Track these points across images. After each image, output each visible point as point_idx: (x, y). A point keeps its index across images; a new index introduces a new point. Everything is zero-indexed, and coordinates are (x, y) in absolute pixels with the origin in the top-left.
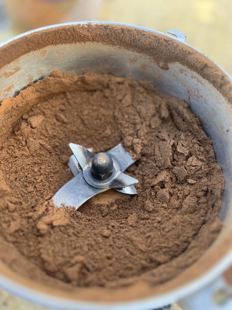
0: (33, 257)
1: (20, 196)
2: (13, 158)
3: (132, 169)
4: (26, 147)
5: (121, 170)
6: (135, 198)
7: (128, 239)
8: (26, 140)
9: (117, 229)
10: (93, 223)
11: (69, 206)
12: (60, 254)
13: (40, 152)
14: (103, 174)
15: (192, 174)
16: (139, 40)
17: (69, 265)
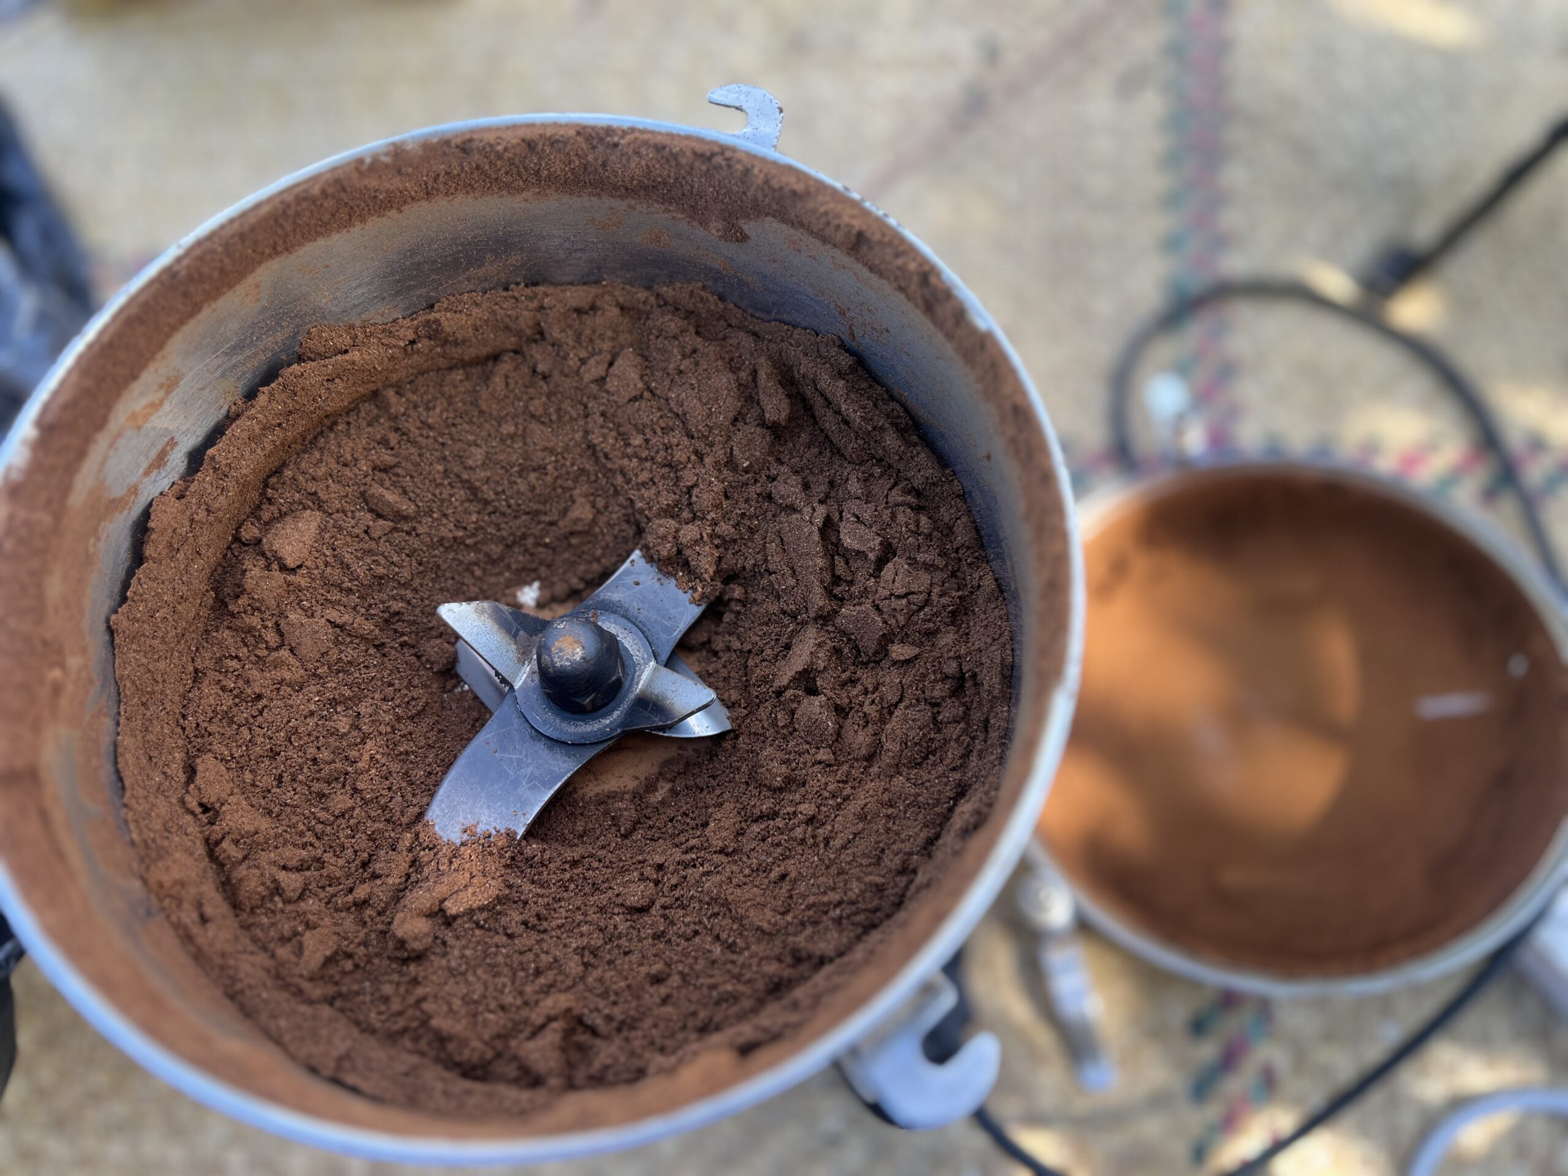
0: (405, 1031)
1: (309, 837)
2: (247, 702)
3: (703, 637)
4: (284, 653)
5: (656, 656)
6: (727, 745)
7: (714, 900)
8: (277, 624)
9: (676, 871)
10: (588, 870)
11: (494, 833)
12: (493, 1005)
13: (342, 655)
14: (587, 695)
15: (903, 626)
16: (604, 165)
17: (528, 1030)
